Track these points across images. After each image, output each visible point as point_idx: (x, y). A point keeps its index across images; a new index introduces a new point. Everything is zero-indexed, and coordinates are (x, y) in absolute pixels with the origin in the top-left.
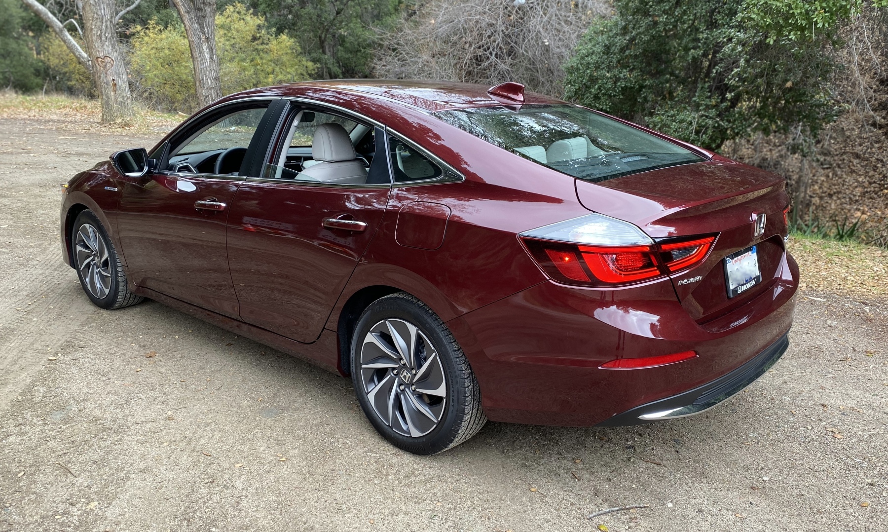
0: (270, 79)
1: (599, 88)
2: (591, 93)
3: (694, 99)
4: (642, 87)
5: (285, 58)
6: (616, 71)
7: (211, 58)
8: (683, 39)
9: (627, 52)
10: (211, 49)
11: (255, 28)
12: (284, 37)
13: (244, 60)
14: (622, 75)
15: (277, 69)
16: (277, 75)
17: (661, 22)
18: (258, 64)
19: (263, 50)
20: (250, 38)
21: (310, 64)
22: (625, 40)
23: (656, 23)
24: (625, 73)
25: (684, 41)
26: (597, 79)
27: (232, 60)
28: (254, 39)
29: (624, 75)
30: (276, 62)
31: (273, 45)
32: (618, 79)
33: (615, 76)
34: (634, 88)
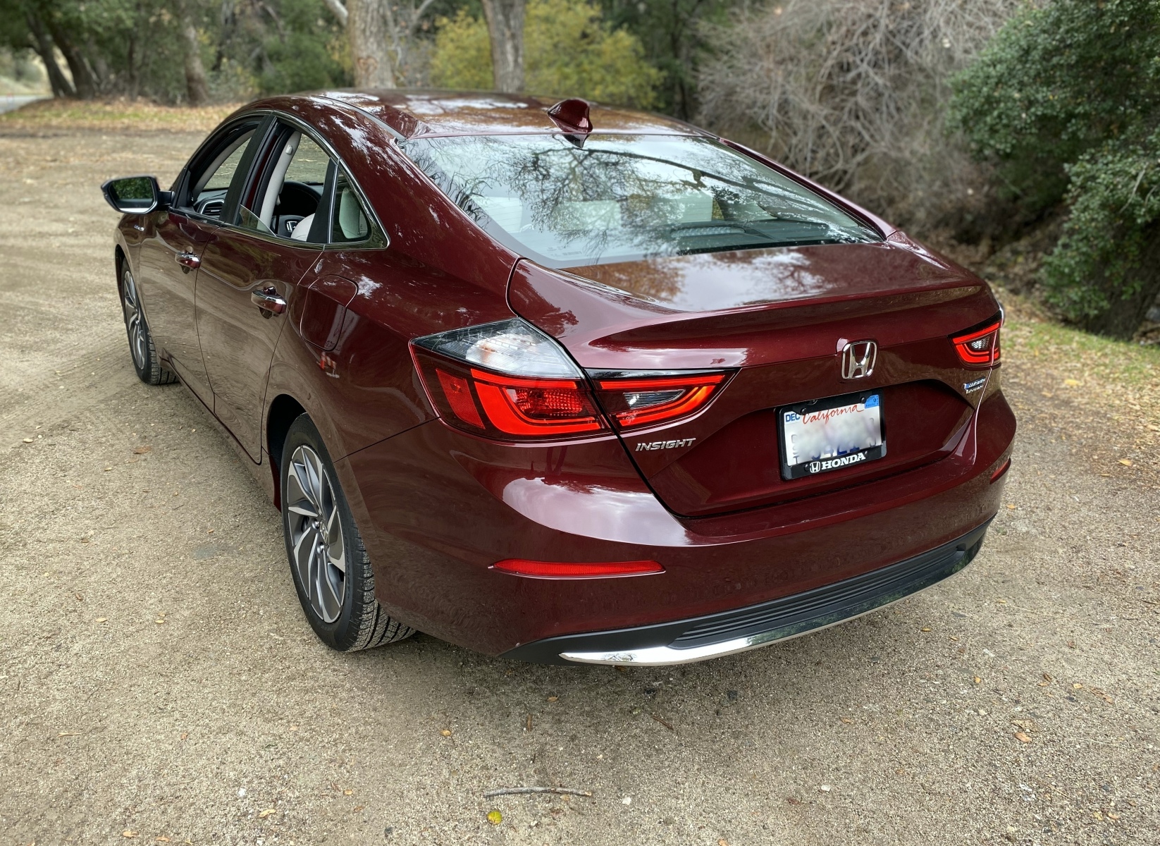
0: (597, 92)
1: (999, 116)
2: (985, 123)
3: (1150, 137)
4: (1071, 116)
5: (619, 64)
6: (1030, 91)
7: (516, 61)
8: (1146, 40)
9: (1055, 60)
10: (516, 49)
11: (585, 21)
12: (621, 34)
13: (567, 65)
14: (1039, 96)
15: (609, 78)
16: (607, 87)
17: (1107, 11)
18: (584, 71)
19: (593, 51)
20: (577, 34)
21: (653, 72)
22: (1053, 40)
23: (1101, 14)
24: (1043, 94)
25: (1147, 43)
26: (998, 102)
27: (549, 65)
28: (584, 35)
29: (1044, 97)
30: (608, 68)
31: (607, 45)
32: (1031, 103)
33: (1028, 97)
34: (1057, 117)
